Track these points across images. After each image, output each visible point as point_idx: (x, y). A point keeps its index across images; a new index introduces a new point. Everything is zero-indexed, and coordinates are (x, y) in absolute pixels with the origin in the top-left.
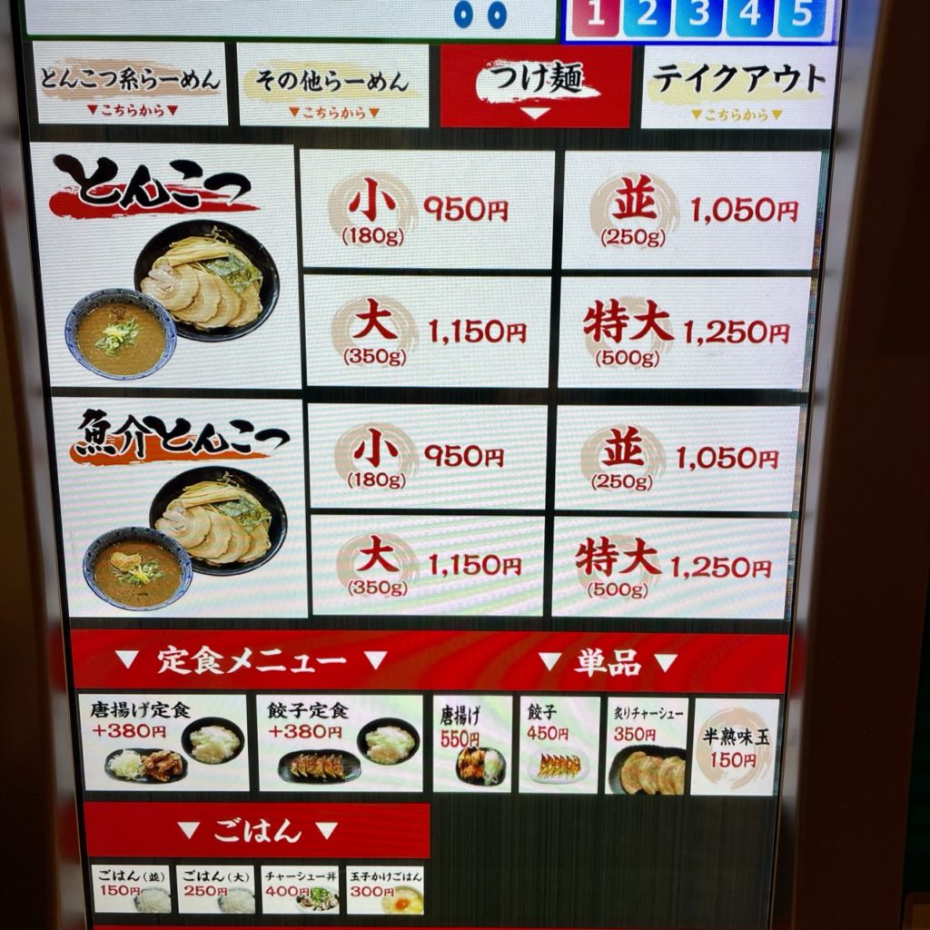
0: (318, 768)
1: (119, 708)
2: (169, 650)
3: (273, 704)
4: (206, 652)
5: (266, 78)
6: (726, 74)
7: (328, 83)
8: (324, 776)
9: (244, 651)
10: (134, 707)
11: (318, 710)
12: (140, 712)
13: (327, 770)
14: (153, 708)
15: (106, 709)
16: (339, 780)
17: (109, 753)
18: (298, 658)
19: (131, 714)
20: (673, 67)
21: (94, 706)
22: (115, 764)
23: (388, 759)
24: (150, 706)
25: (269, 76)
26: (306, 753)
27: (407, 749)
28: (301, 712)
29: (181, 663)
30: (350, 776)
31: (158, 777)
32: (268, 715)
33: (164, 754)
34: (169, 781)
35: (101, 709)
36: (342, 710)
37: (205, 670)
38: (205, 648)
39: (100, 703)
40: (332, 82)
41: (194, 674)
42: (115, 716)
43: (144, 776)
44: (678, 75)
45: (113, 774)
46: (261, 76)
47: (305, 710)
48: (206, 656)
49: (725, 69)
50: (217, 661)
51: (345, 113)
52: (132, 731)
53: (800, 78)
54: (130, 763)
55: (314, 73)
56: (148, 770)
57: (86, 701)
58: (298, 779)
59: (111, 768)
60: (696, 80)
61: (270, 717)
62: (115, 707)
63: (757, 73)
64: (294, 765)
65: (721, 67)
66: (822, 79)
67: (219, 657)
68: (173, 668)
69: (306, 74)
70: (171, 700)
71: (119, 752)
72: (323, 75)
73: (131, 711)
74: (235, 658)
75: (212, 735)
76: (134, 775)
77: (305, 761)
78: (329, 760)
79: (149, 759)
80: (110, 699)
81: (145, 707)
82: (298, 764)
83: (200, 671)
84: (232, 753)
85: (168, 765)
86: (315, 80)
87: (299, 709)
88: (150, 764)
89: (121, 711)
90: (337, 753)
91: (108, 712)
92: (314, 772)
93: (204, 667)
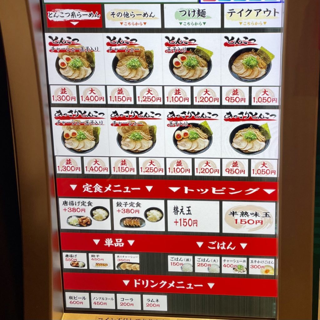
0: (132, 223)
1: (71, 203)
2: (86, 185)
3: (118, 202)
4: (97, 186)
5: (113, 14)
6: (249, 12)
7: (131, 15)
8: (134, 226)
9: (109, 186)
10: (76, 202)
11: (132, 204)
12: (77, 204)
13: (135, 224)
14: (81, 203)
15: (67, 203)
16: (139, 227)
17: (68, 217)
18: (125, 188)
19: (75, 205)
20: (233, 10)
21: (64, 202)
22: (70, 220)
23: (154, 220)
24: (80, 202)
25: (114, 14)
26: (128, 218)
27: (160, 217)
28: (127, 205)
29: (90, 189)
30: (142, 225)
31: (83, 225)
32: (116, 205)
33: (85, 217)
34: (86, 226)
35: (65, 203)
36: (139, 205)
37: (97, 191)
38: (97, 184)
39: (65, 201)
40: (133, 15)
41: (94, 192)
42: (70, 205)
43: (79, 224)
44: (234, 12)
45: (69, 223)
46: (112, 14)
47: (128, 204)
48: (97, 187)
49: (248, 10)
50: (101, 188)
51: (136, 24)
52: (75, 210)
53: (271, 13)
54: (74, 220)
55: (127, 13)
56: (80, 222)
57: (61, 200)
58: (126, 226)
59: (69, 222)
60: (240, 13)
61: (117, 206)
62: (70, 202)
63: (258, 11)
64: (125, 222)
65: (247, 10)
66: (278, 13)
67: (101, 187)
68: (87, 190)
69: (125, 13)
70: (87, 200)
71: (71, 217)
72: (130, 13)
73: (75, 204)
74: (106, 188)
75: (99, 212)
76: (76, 224)
77: (128, 220)
78: (135, 220)
79: (80, 219)
80: (68, 200)
81: (79, 203)
82: (126, 221)
83: (95, 191)
84: (106, 218)
85: (86, 221)
86: (127, 14)
87: (126, 204)
88: (81, 220)
89: (72, 204)
90: (138, 218)
91: (68, 204)
92: (131, 224)
93: (97, 190)
